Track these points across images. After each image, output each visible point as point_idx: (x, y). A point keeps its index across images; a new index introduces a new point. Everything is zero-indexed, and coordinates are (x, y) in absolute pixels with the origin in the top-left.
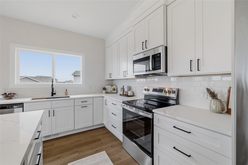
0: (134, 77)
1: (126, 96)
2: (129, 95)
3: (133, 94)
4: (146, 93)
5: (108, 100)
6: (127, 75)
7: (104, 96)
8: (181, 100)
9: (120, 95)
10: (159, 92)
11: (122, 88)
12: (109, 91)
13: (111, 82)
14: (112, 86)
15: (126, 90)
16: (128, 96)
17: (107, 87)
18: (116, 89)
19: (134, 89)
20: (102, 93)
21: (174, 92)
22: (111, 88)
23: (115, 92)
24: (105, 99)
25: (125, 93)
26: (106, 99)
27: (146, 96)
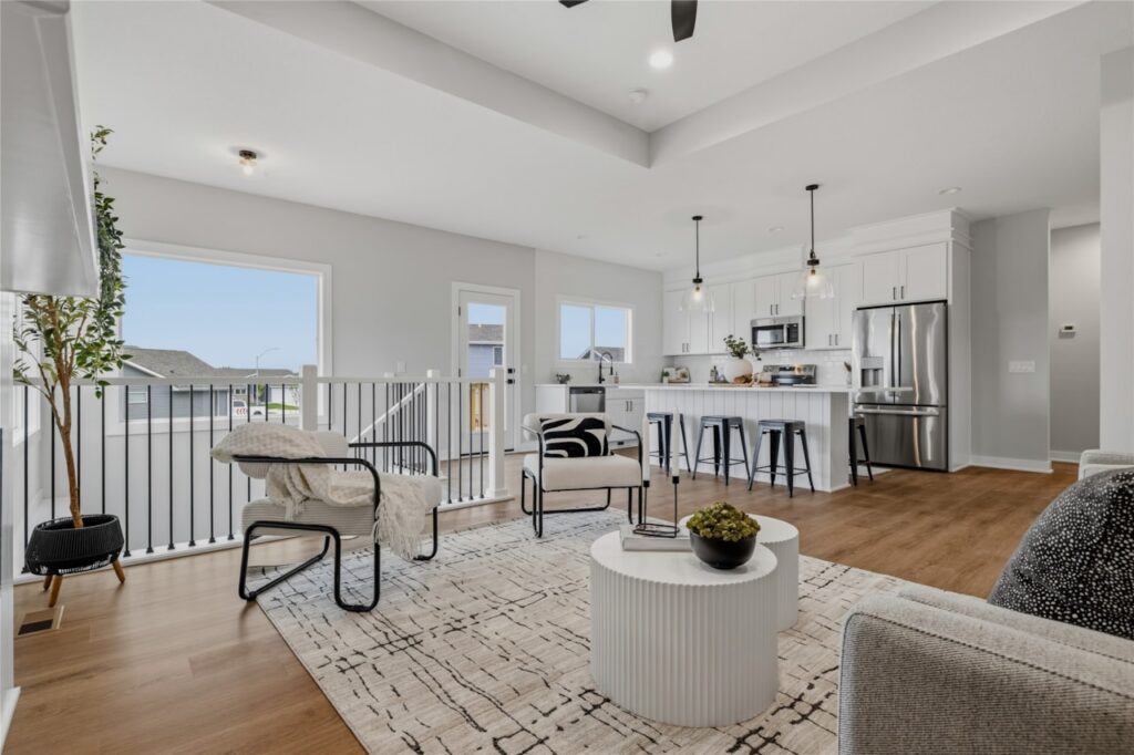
8: (819, 378)
11: (712, 371)
12: (674, 378)
13: (676, 361)
17: (668, 370)
21: (811, 369)
22: (677, 373)
23: (687, 380)
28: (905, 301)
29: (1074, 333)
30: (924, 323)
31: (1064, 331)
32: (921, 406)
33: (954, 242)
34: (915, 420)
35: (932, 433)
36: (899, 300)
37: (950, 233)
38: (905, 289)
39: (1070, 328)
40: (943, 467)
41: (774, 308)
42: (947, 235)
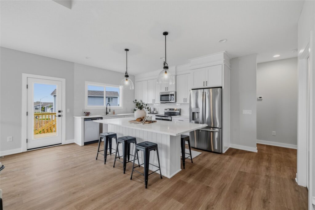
1: (152, 114)
2: (155, 113)
4: (166, 111)
6: (155, 101)
8: (181, 113)
9: (148, 113)
10: (172, 110)
15: (152, 110)
19: (157, 110)
21: (178, 110)
28: (208, 86)
29: (262, 99)
30: (215, 95)
31: (259, 98)
32: (214, 128)
33: (224, 64)
34: (212, 133)
35: (217, 138)
36: (205, 87)
37: (223, 61)
38: (207, 82)
39: (261, 98)
40: (221, 152)
41: (167, 88)
42: (222, 62)
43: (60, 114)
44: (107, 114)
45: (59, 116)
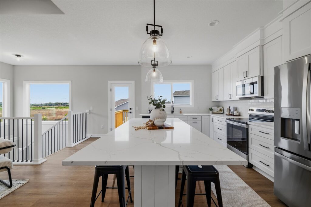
0: (238, 99)
1: (231, 116)
2: (235, 114)
3: (239, 114)
5: (215, 118)
6: (232, 97)
7: (210, 115)
9: (226, 115)
10: (261, 112)
11: (228, 109)
12: (215, 111)
13: (218, 104)
14: (218, 107)
15: (232, 110)
16: (234, 116)
17: (213, 108)
18: (222, 110)
19: (240, 110)
20: (209, 113)
22: (217, 109)
23: (222, 112)
24: (211, 117)
25: (230, 113)
26: (213, 117)
27: (250, 115)
41: (246, 72)
43: (131, 111)
44: (172, 113)
45: (131, 112)
